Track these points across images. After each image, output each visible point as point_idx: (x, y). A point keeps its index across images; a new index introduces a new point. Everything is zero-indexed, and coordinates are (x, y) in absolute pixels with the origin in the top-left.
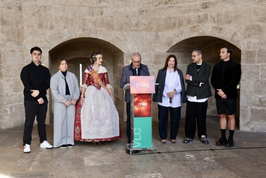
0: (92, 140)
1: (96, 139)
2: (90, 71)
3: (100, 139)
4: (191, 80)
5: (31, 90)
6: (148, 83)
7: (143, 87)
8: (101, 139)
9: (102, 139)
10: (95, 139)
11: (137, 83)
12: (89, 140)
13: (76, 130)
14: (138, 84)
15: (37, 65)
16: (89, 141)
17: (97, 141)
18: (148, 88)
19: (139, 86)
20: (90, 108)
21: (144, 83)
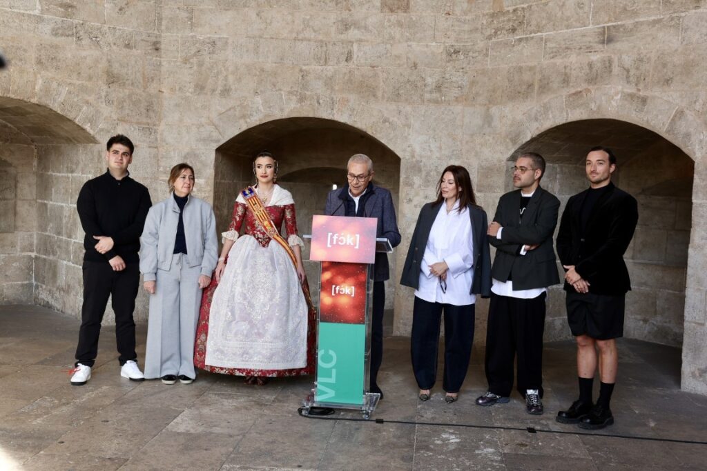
0: (229, 369)
1: (239, 370)
2: (248, 200)
3: (249, 372)
4: (499, 236)
5: (94, 237)
6: (358, 236)
7: (346, 244)
8: (251, 370)
9: (253, 371)
10: (235, 369)
11: (330, 234)
12: (222, 369)
13: (199, 341)
14: (332, 237)
15: (118, 177)
16: (223, 372)
17: (241, 374)
18: (357, 247)
19: (335, 243)
20: (231, 291)
21: (348, 236)
